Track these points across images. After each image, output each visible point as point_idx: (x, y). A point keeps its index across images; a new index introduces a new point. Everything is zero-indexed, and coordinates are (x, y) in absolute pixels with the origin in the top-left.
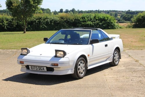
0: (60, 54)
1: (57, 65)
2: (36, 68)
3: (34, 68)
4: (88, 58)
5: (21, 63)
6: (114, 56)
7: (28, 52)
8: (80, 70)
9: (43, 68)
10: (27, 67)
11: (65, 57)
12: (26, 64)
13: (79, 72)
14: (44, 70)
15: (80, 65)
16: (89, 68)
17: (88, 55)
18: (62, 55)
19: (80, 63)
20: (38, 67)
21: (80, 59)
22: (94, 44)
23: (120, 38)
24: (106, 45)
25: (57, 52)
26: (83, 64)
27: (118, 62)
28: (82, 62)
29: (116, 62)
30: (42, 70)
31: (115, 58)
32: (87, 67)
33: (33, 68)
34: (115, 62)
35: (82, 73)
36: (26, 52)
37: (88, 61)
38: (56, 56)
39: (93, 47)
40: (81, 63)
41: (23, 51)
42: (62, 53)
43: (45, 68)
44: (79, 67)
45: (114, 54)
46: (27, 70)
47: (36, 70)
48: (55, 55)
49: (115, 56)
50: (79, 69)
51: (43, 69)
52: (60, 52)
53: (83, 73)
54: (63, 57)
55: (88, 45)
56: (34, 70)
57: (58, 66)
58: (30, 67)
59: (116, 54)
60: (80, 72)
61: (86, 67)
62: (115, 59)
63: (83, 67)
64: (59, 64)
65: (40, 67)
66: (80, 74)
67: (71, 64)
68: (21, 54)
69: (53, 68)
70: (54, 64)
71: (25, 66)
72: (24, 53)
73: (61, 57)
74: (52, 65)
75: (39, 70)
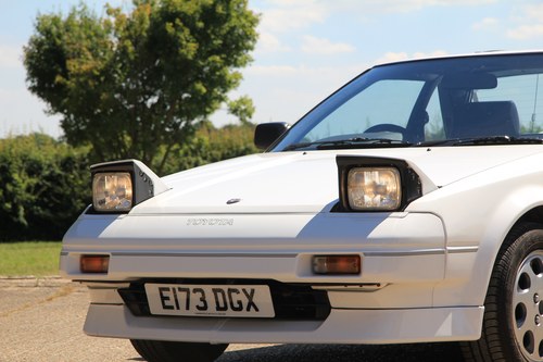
0: (377, 189)
2: (195, 298)
3: (182, 296)
5: (92, 265)
7: (143, 192)
8: (528, 324)
9: (250, 296)
10: (134, 295)
11: (413, 205)
13: (519, 334)
14: (252, 313)
15: (525, 283)
18: (393, 195)
19: (525, 267)
20: (208, 289)
21: (527, 234)
25: (353, 174)
30: (244, 314)
33: (171, 302)
36: (129, 192)
38: (343, 206)
40: (537, 267)
41: (108, 186)
42: (390, 181)
43: (263, 296)
44: (520, 296)
46: (128, 322)
47: (193, 312)
48: (335, 196)
50: (521, 313)
51: (251, 304)
52: (371, 177)
56: (183, 312)
57: (359, 273)
58: (151, 290)
60: (528, 338)
64: (366, 262)
65: (225, 288)
66: (531, 352)
67: (461, 262)
68: (93, 211)
69: (325, 292)
70: (332, 259)
71: (121, 291)
72: (108, 200)
73: (382, 212)
74: (313, 265)
75: (218, 308)
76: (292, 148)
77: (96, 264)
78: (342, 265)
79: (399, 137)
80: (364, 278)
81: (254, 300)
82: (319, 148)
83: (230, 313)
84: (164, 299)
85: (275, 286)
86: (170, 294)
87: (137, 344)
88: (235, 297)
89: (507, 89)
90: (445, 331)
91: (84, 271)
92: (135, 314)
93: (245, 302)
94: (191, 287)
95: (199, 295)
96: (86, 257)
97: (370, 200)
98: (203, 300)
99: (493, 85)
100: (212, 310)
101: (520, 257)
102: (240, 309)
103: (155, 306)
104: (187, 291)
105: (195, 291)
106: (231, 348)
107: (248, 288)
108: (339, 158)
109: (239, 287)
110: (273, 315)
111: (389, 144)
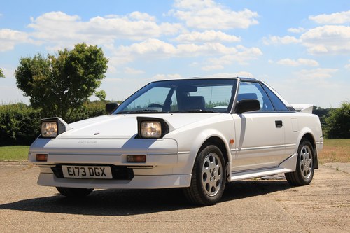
0: (152, 130)
1: (142, 158)
2: (81, 171)
3: (76, 170)
4: (230, 150)
5: (41, 158)
6: (300, 158)
7: (61, 129)
8: (208, 181)
9: (103, 171)
10: (57, 170)
11: (166, 136)
12: (52, 161)
13: (204, 184)
14: (104, 177)
15: (207, 165)
16: (233, 178)
17: (231, 142)
18: (158, 132)
19: (207, 159)
20: (86, 168)
22: (246, 115)
23: (313, 113)
24: (279, 124)
25: (143, 124)
26: (217, 164)
27: (309, 175)
28: (215, 156)
29: (305, 174)
30: (100, 177)
31: (302, 162)
32: (228, 176)
33: (72, 173)
34: (302, 173)
35: (213, 190)
36: (56, 130)
37: (231, 157)
38: (139, 136)
39: (244, 121)
40: (211, 159)
41: (47, 127)
42: (157, 127)
43: (108, 170)
44: (205, 170)
45: (299, 152)
46: (55, 180)
47: (81, 176)
48: (136, 132)
49: (302, 159)
50: (205, 176)
51: (103, 173)
52: (150, 125)
53: (218, 189)
54: (161, 137)
55: (229, 114)
56: (76, 176)
57: (145, 162)
58: (64, 168)
59: (304, 152)
60: (207, 186)
61: (225, 173)
62: (302, 166)
63: (216, 173)
64: (148, 157)
65: (93, 167)
66: (208, 191)
67: (183, 157)
68: (41, 137)
69: (132, 169)
70: (135, 156)
71: (52, 168)
72: (47, 133)
73: (154, 138)
74: (127, 158)
75: (90, 175)
76: (120, 113)
77: (42, 158)
78: (139, 159)
79: (161, 109)
80: (147, 164)
81: (105, 172)
82: (131, 113)
83: (95, 177)
84: (69, 171)
85: (112, 166)
86: (72, 170)
87: (59, 188)
88: (97, 171)
89: (201, 92)
90: (177, 184)
91: (38, 160)
92: (58, 177)
93: (101, 172)
94: (80, 167)
95: (83, 170)
96: (38, 155)
97: (150, 134)
98: (84, 172)
99: (196, 90)
100: (88, 176)
101: (205, 156)
102: (99, 175)
103: (66, 174)
104: (78, 168)
105: (82, 168)
106: (95, 190)
107: (102, 167)
108: (138, 118)
109: (99, 167)
110: (111, 177)
111: (157, 112)
